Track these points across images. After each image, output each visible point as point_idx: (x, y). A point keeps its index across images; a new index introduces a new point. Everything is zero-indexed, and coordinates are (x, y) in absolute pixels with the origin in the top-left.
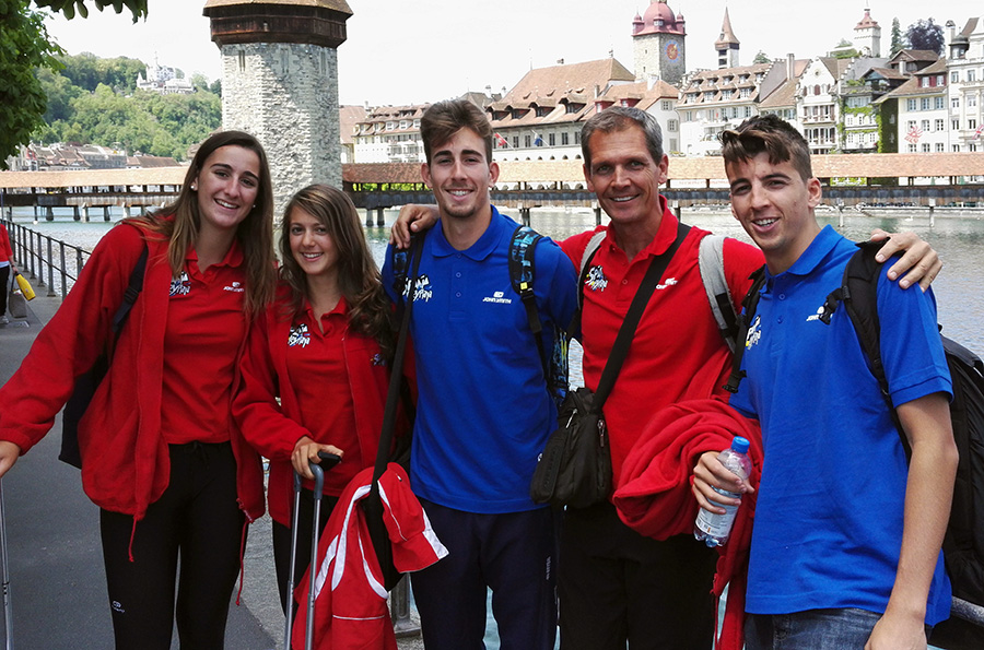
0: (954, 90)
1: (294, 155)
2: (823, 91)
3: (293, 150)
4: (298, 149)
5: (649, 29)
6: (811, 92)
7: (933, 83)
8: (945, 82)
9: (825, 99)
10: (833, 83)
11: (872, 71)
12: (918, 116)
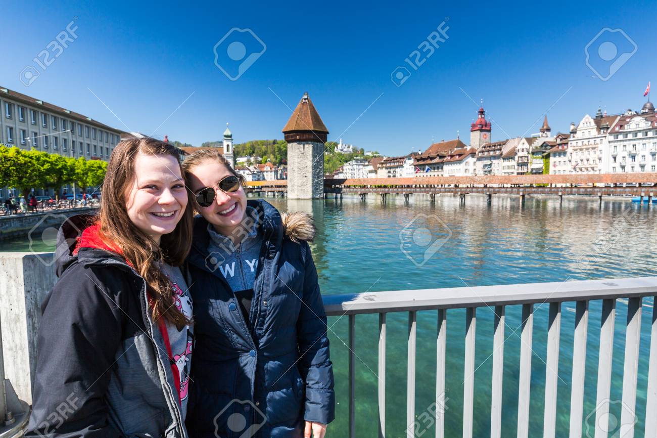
0: (569, 150)
1: (306, 177)
2: (525, 150)
3: (305, 175)
4: (306, 175)
5: (477, 128)
6: (520, 151)
7: (563, 147)
8: (567, 147)
9: (525, 153)
10: (528, 148)
11: (544, 143)
12: (557, 159)
